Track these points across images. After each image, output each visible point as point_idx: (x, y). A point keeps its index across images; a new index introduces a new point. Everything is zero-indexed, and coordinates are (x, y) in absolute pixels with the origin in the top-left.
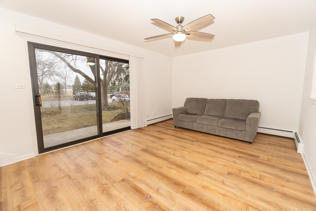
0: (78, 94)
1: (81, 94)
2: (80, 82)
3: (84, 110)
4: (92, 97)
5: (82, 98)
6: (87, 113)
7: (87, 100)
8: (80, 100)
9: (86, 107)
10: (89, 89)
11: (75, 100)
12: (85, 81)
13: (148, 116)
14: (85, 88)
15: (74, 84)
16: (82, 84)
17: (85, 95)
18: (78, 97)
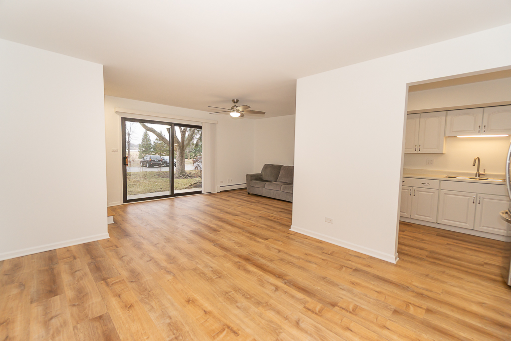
0: (148, 158)
1: (151, 158)
2: (149, 140)
3: (157, 176)
4: (166, 162)
5: (152, 164)
6: (160, 180)
7: (160, 167)
8: (149, 167)
9: (159, 174)
10: (163, 151)
11: (143, 166)
12: (157, 139)
13: (222, 182)
14: (156, 149)
15: (140, 143)
16: (152, 143)
17: (157, 159)
18: (147, 162)
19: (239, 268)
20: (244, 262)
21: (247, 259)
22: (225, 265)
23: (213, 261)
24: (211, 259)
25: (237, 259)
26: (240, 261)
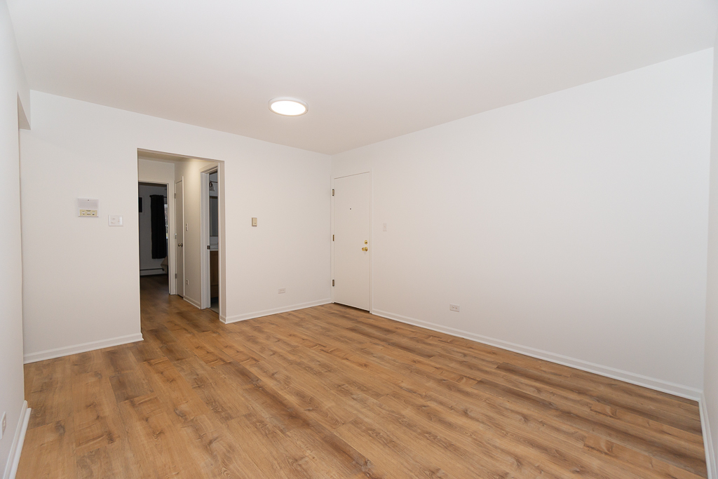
19: (312, 399)
20: (301, 410)
21: (293, 417)
22: (333, 404)
23: (355, 412)
24: (361, 416)
25: (312, 416)
26: (307, 413)
